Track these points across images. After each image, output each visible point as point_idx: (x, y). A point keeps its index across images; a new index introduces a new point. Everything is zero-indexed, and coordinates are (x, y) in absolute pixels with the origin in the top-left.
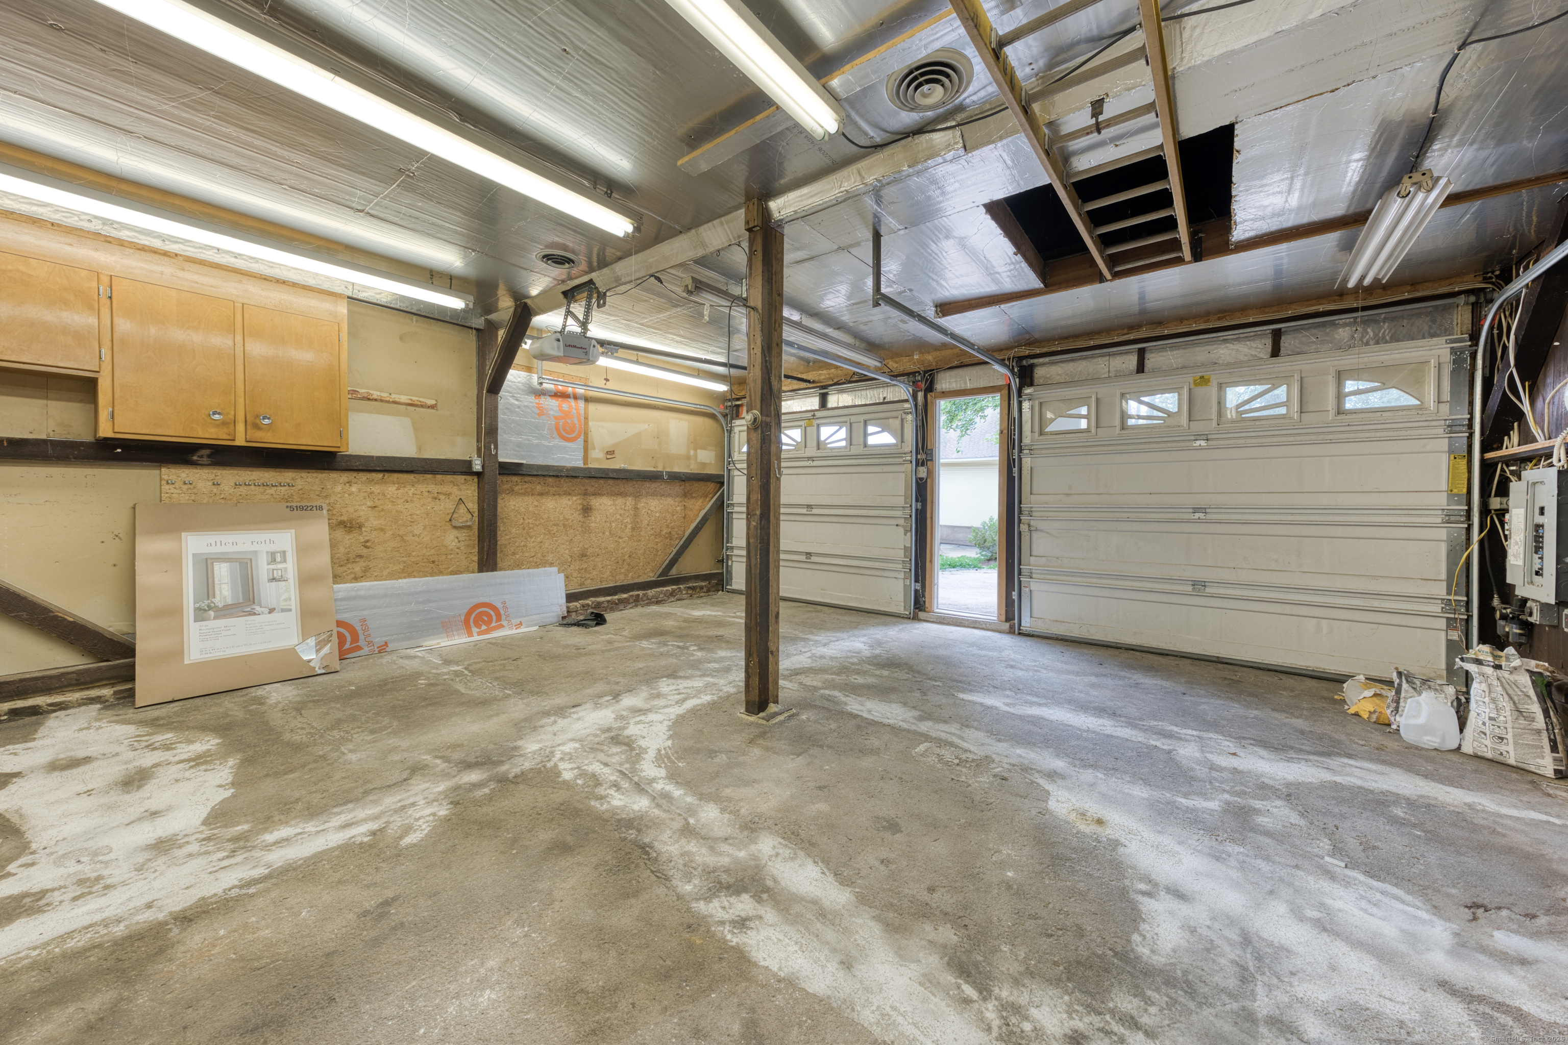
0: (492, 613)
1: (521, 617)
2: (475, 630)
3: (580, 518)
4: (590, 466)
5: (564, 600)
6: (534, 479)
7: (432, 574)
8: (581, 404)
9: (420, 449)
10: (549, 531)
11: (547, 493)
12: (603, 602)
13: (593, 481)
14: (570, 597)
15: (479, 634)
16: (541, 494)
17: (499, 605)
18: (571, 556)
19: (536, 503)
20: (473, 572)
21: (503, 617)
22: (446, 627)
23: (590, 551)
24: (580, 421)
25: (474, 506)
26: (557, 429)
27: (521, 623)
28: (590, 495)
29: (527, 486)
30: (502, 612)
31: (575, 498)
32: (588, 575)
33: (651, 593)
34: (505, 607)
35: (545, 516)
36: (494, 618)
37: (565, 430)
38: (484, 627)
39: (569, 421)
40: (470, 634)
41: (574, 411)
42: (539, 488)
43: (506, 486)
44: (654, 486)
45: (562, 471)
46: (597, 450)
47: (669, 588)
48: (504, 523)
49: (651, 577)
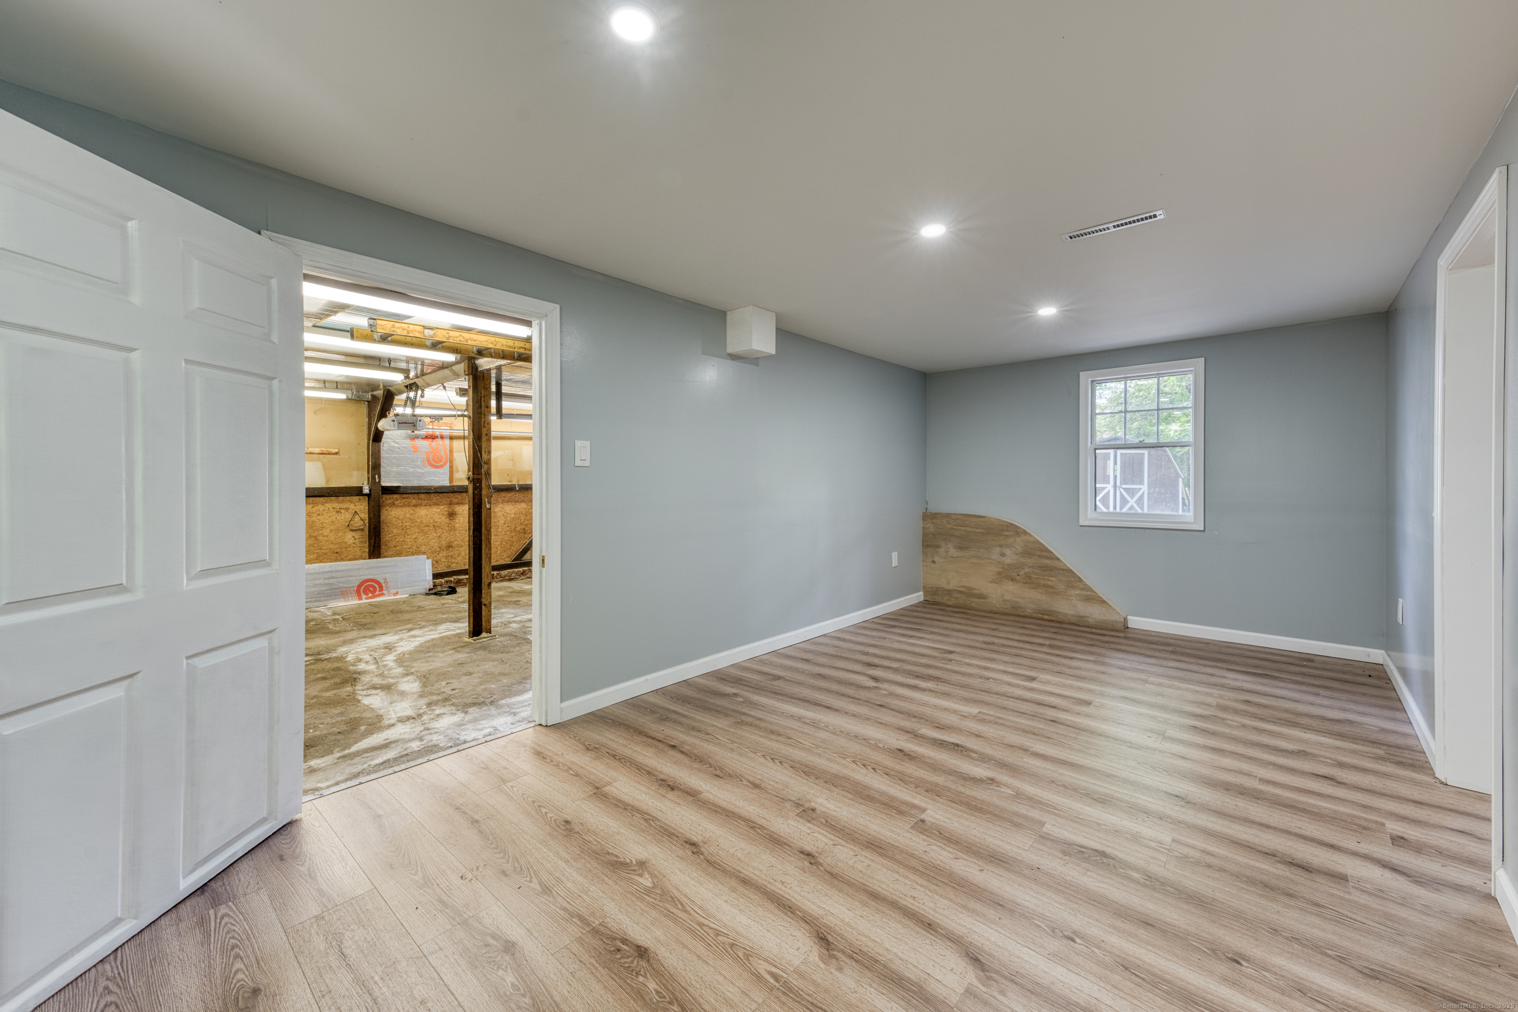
0: (376, 586)
1: (398, 588)
2: (364, 596)
3: (447, 521)
4: (455, 484)
5: (431, 577)
6: (410, 495)
7: (336, 560)
8: (447, 442)
9: (328, 481)
10: (422, 530)
11: (420, 505)
12: (463, 579)
13: (457, 495)
14: (436, 576)
15: (366, 599)
16: (415, 506)
17: (382, 581)
18: (440, 548)
19: (412, 512)
20: (365, 559)
21: (384, 588)
22: (343, 593)
23: (455, 543)
24: (446, 453)
25: (365, 516)
26: (428, 460)
27: (397, 593)
28: (454, 504)
29: (405, 500)
30: (384, 585)
31: (442, 507)
32: (453, 561)
33: (504, 573)
34: (386, 582)
35: (419, 521)
36: (378, 589)
37: (434, 461)
38: (370, 595)
39: (438, 454)
40: (360, 599)
41: (441, 447)
42: (414, 502)
43: (389, 502)
44: (508, 495)
45: (431, 489)
46: (460, 473)
47: (521, 569)
48: (388, 526)
49: (508, 561)
